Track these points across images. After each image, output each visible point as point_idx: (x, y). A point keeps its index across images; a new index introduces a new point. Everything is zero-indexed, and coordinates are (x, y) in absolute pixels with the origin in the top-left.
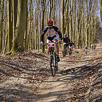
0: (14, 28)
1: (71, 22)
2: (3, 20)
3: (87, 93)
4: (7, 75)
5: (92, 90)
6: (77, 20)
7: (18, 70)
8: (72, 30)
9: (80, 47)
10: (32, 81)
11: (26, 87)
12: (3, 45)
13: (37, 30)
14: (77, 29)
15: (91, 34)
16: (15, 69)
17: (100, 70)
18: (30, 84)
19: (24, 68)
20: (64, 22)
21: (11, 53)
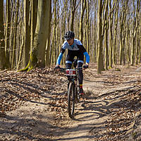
0: (32, 34)
1: (111, 27)
2: (17, 24)
3: (130, 127)
4: (21, 98)
6: (119, 25)
7: (37, 92)
8: (112, 39)
9: (123, 62)
10: (55, 108)
12: (17, 58)
14: (119, 38)
15: (138, 45)
16: (32, 91)
18: (53, 113)
19: (45, 90)
20: (101, 28)
21: (28, 69)
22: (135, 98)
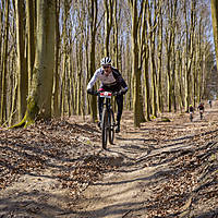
1: (153, 55)
2: (7, 55)
3: (184, 208)
4: (15, 171)
5: (194, 201)
6: (165, 51)
7: (39, 160)
8: (154, 73)
9: (172, 108)
10: (68, 183)
11: (55, 196)
12: (8, 108)
13: (79, 75)
14: (166, 69)
15: (195, 80)
16: (31, 158)
17: (212, 158)
18: (65, 190)
19: (52, 156)
20: (137, 56)
21: (24, 124)
22: (192, 163)
